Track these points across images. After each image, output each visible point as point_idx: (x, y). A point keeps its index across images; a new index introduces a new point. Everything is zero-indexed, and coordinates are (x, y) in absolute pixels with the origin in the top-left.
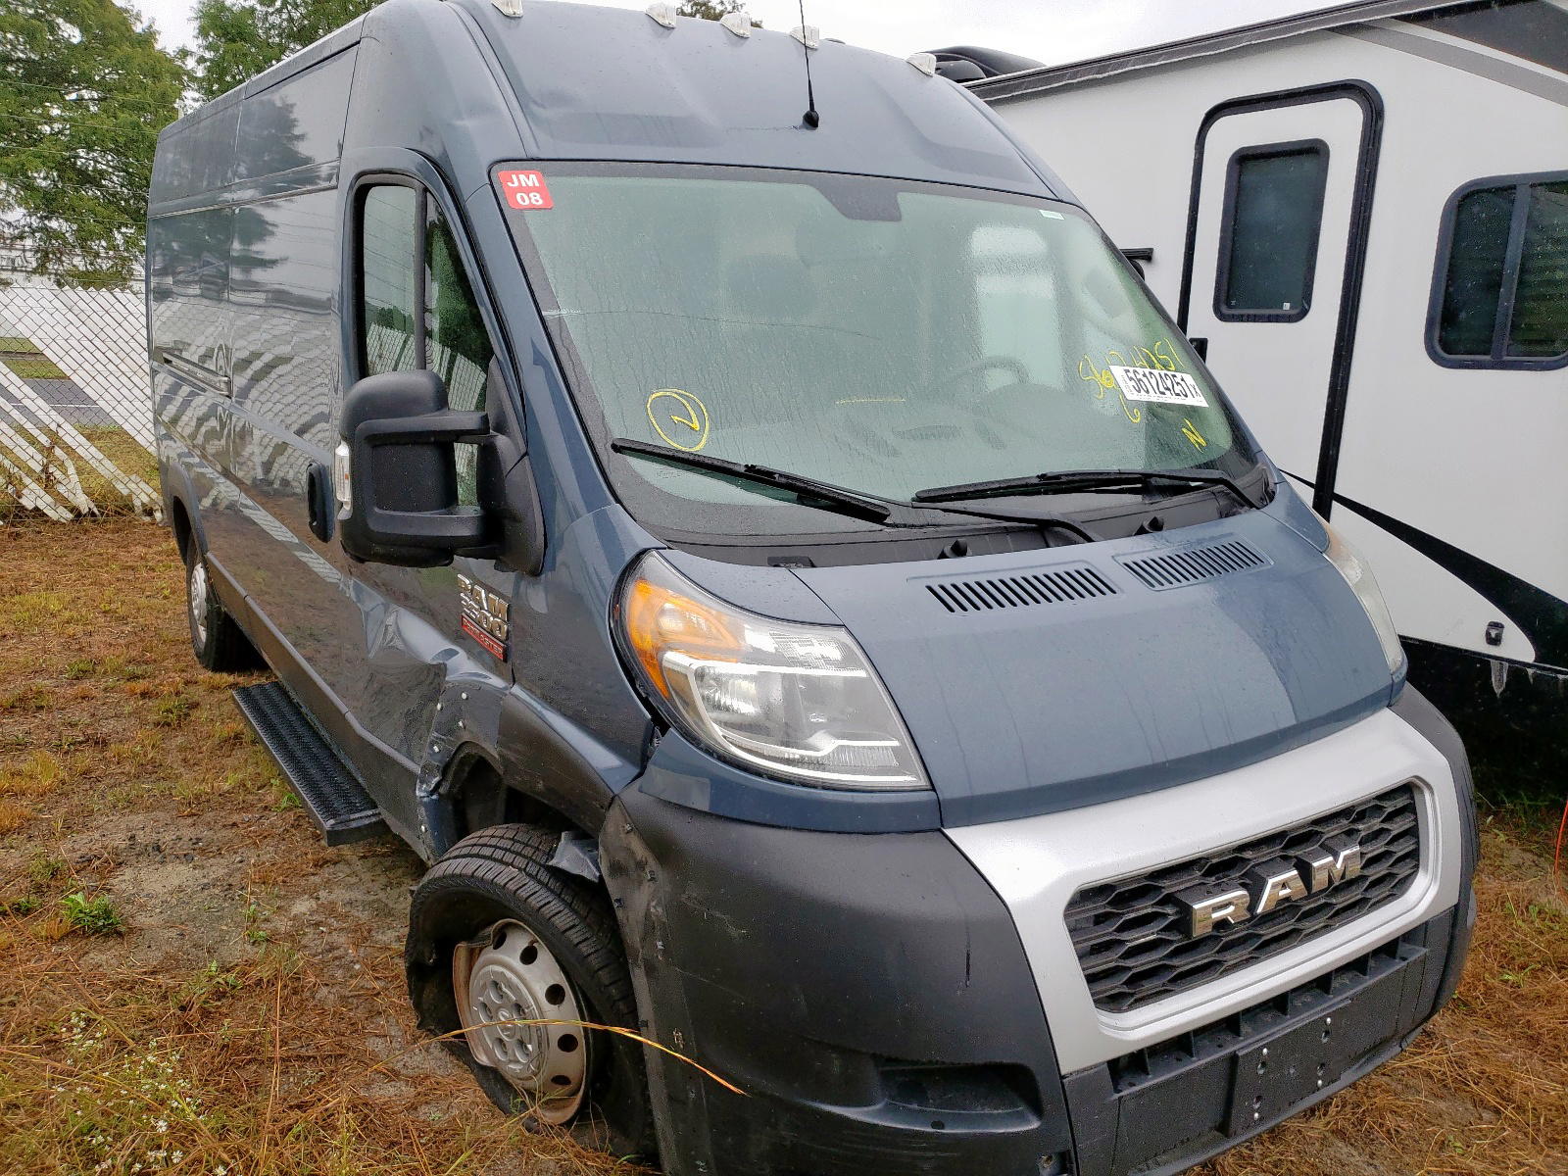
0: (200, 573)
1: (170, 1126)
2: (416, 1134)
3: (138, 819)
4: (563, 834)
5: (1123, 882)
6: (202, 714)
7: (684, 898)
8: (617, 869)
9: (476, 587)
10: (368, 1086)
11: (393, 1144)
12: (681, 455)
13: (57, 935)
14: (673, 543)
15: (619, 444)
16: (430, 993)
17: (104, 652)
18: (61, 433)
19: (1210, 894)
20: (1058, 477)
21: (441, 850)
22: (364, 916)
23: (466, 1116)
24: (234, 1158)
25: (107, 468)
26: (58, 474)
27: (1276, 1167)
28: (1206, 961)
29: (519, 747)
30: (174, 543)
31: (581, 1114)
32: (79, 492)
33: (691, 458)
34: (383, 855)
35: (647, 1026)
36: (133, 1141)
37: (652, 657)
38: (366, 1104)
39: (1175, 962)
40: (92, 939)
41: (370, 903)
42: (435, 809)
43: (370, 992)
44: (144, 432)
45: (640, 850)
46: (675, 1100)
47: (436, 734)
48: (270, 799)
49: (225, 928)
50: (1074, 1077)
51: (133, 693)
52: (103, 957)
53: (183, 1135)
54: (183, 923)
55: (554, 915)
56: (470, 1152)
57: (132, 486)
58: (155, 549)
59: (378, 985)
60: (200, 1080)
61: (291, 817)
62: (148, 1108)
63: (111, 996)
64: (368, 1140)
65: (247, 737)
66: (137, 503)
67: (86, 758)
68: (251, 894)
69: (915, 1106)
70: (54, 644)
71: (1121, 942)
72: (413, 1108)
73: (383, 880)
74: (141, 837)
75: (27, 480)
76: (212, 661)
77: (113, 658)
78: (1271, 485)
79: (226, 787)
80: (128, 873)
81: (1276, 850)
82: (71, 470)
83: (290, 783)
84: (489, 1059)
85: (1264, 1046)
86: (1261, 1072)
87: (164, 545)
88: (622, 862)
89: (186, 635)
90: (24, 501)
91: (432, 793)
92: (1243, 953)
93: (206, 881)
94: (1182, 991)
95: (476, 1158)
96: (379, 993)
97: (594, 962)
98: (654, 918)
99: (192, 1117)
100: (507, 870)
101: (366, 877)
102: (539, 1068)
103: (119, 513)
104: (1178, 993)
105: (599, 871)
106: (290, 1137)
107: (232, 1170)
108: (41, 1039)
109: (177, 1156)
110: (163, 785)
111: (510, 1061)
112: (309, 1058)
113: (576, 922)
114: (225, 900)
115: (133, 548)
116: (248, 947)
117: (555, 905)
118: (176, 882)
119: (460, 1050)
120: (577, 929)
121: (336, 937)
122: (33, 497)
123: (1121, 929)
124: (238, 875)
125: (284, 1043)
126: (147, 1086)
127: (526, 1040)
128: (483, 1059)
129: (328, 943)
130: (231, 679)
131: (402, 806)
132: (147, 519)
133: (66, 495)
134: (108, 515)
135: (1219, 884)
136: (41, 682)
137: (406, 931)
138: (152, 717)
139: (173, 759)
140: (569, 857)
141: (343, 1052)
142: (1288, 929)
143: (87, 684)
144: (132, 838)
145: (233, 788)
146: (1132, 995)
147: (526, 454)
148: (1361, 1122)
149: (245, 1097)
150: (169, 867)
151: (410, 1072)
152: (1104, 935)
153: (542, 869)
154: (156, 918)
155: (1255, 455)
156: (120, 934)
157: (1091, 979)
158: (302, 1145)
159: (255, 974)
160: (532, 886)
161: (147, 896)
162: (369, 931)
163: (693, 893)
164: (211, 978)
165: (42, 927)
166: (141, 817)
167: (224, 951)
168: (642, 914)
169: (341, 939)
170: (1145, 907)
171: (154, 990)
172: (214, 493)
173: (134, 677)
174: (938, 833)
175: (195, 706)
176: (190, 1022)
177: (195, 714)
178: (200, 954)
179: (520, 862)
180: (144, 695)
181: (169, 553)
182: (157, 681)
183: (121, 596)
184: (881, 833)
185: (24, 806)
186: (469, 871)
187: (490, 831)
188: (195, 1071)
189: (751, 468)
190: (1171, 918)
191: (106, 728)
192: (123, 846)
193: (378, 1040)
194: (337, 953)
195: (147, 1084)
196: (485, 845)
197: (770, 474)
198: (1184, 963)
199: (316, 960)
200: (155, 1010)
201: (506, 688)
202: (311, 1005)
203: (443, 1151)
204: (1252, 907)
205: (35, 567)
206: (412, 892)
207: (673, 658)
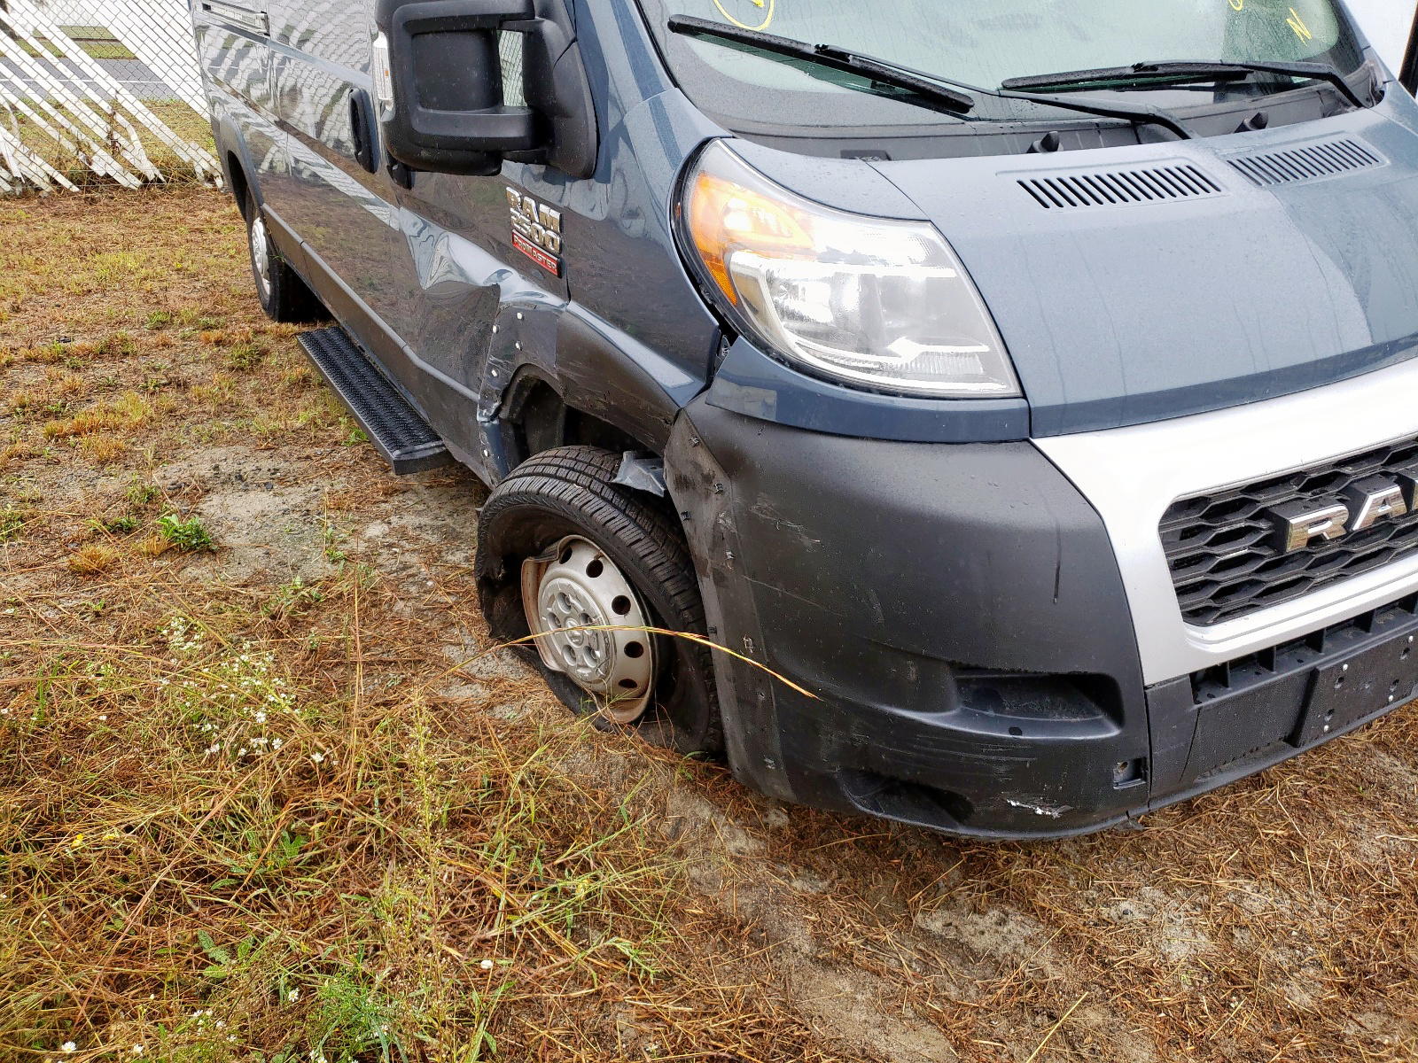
0: (259, 227)
1: (269, 717)
2: (494, 731)
3: (219, 452)
4: (625, 454)
5: (1218, 494)
6: (272, 360)
7: (754, 509)
8: (683, 483)
9: (526, 199)
10: (447, 687)
11: (472, 739)
12: (745, 34)
13: (157, 552)
14: (738, 133)
15: (676, 21)
16: (500, 604)
17: (179, 305)
18: (120, 99)
19: (1307, 509)
20: (1154, 68)
21: (504, 472)
22: (434, 539)
23: (540, 715)
24: (329, 746)
25: (167, 135)
26: (122, 141)
27: (1320, 774)
28: (1295, 577)
29: (579, 364)
30: (235, 208)
31: (648, 714)
32: (144, 158)
33: (756, 37)
34: (448, 485)
35: (716, 632)
36: (237, 729)
37: (718, 260)
38: (445, 704)
39: (1263, 577)
40: (188, 555)
41: (438, 528)
42: (497, 435)
43: (443, 606)
44: (197, 98)
45: (707, 464)
46: (744, 701)
47: (493, 359)
48: (339, 435)
49: (305, 548)
50: (1157, 687)
51: (208, 341)
52: (199, 572)
53: (281, 725)
54: (267, 544)
55: (620, 530)
56: (546, 747)
57: (193, 153)
58: (219, 213)
59: (450, 600)
60: (294, 680)
61: (359, 451)
62: (248, 701)
63: (208, 605)
64: (450, 735)
65: (315, 380)
66: (198, 170)
67: (171, 398)
68: (328, 518)
69: (991, 713)
70: (135, 299)
71: (1212, 556)
72: (490, 707)
73: (449, 507)
74: (224, 467)
75: (95, 147)
76: (277, 312)
77: (189, 309)
78: (1380, 84)
79: (298, 425)
80: (215, 499)
81: (1377, 466)
82: (134, 137)
83: (357, 419)
84: (559, 664)
85: (1345, 662)
86: (1338, 686)
87: (227, 209)
88: (688, 475)
89: (253, 290)
90: (94, 168)
91: (492, 418)
92: (1333, 570)
93: (285, 507)
94: (1270, 606)
95: (551, 752)
96: (451, 607)
97: (661, 573)
98: (722, 528)
99: (288, 710)
100: (571, 487)
101: (434, 504)
102: (607, 672)
103: (183, 180)
104: (1263, 608)
105: (665, 486)
106: (378, 730)
107: (327, 756)
108: (151, 640)
109: (277, 743)
110: (243, 422)
111: (579, 666)
112: (391, 663)
113: (642, 536)
114: (305, 524)
115: (199, 212)
116: (329, 566)
117: (620, 521)
118: (259, 508)
119: (530, 656)
120: (643, 542)
121: (408, 557)
122: (103, 164)
123: (1212, 544)
124: (315, 502)
125: (366, 649)
126: (246, 683)
127: (594, 645)
128: (553, 665)
129: (401, 563)
130: (296, 328)
131: (463, 434)
132: (209, 186)
133: (132, 161)
134: (173, 182)
135: (1316, 500)
136: (124, 332)
137: (474, 552)
138: (227, 363)
139: (249, 400)
140: (633, 474)
141: (421, 657)
142: (1380, 547)
143: (167, 333)
144: (216, 468)
145: (306, 425)
146: (1217, 609)
147: (575, 40)
148: (1404, 735)
149: (335, 695)
150: (252, 495)
151: (484, 676)
152: (1194, 549)
153: (606, 487)
154: (243, 538)
155: (1361, 52)
156: (213, 552)
157: (1181, 591)
158: (389, 737)
159: (336, 589)
160: (596, 502)
161: (234, 519)
162: (440, 552)
163: (764, 504)
164: (296, 592)
165: (143, 544)
166: (223, 450)
167: (305, 568)
168: (710, 526)
169: (413, 559)
170: (1239, 521)
171: (247, 601)
172: (269, 157)
173: (208, 327)
174: (1026, 443)
175: (265, 353)
176: (283, 628)
177: (265, 360)
178: (285, 570)
179: (584, 480)
180: (218, 343)
181: (233, 217)
182: (229, 331)
183: (192, 256)
184: (965, 443)
185: (119, 439)
186: (534, 488)
187: (552, 453)
188: (288, 671)
189: (823, 50)
190: (1264, 533)
191: (186, 373)
192: (209, 475)
193: (453, 647)
194: (411, 571)
195: (246, 681)
196: (549, 465)
197: (843, 56)
198: (1274, 579)
199: (391, 577)
200: (249, 618)
201: (563, 306)
202: (389, 616)
203: (520, 745)
204: (1347, 525)
205: (111, 229)
206: (478, 513)
207: (741, 261)
